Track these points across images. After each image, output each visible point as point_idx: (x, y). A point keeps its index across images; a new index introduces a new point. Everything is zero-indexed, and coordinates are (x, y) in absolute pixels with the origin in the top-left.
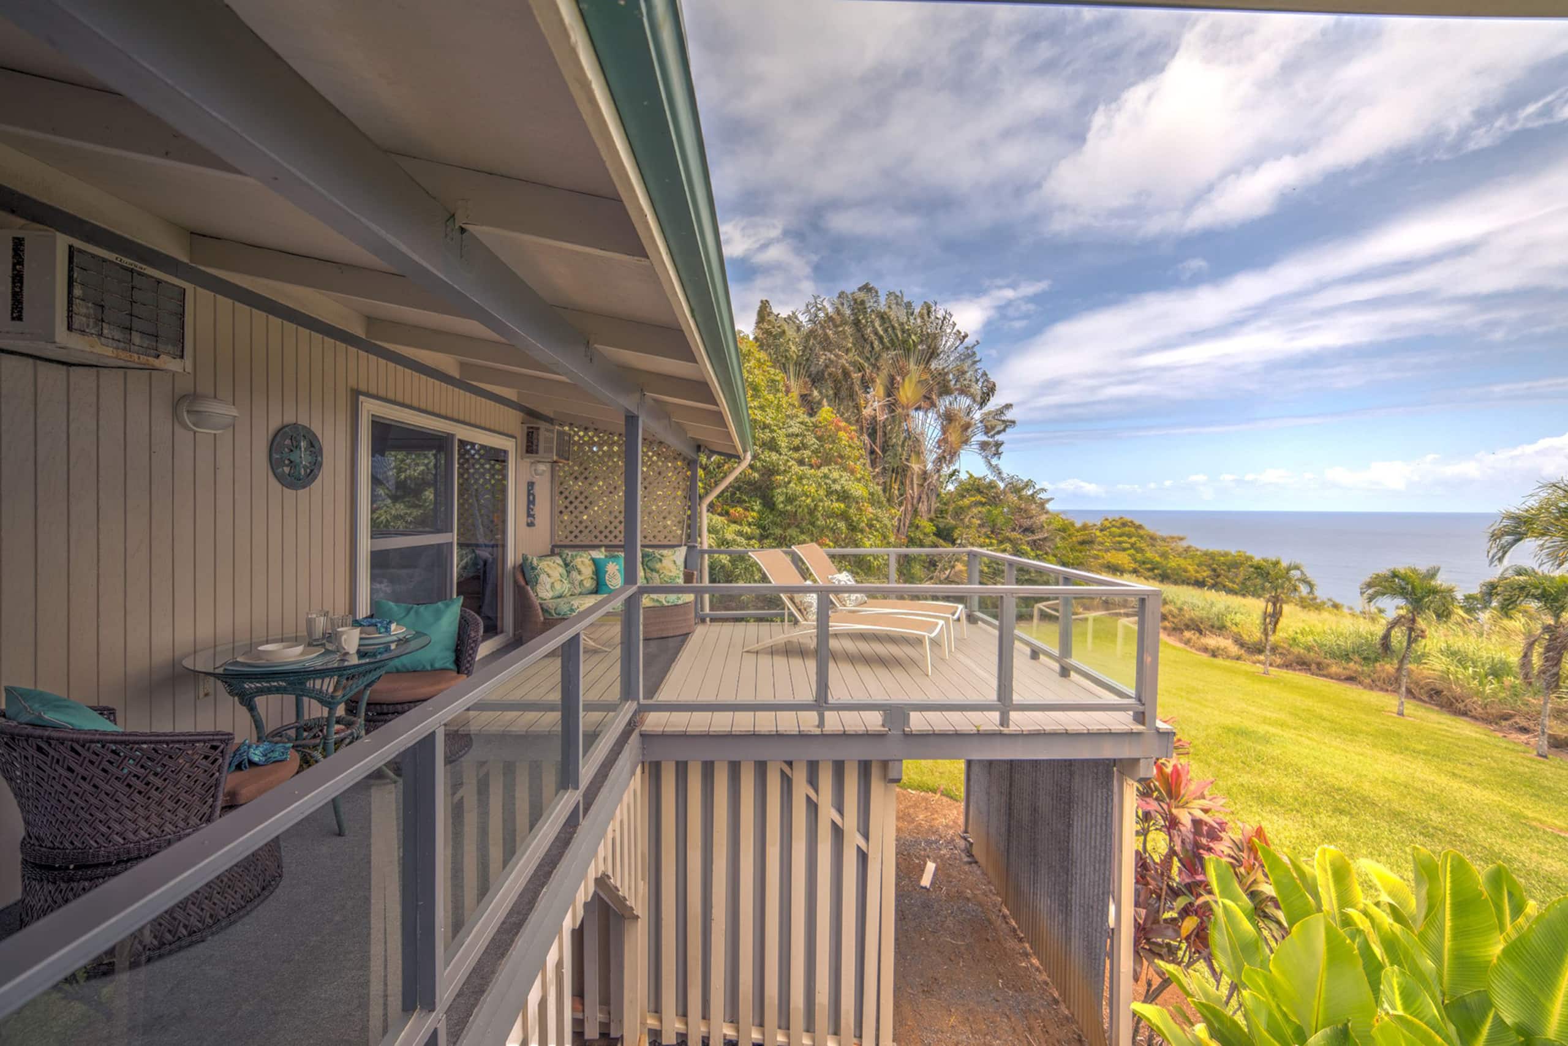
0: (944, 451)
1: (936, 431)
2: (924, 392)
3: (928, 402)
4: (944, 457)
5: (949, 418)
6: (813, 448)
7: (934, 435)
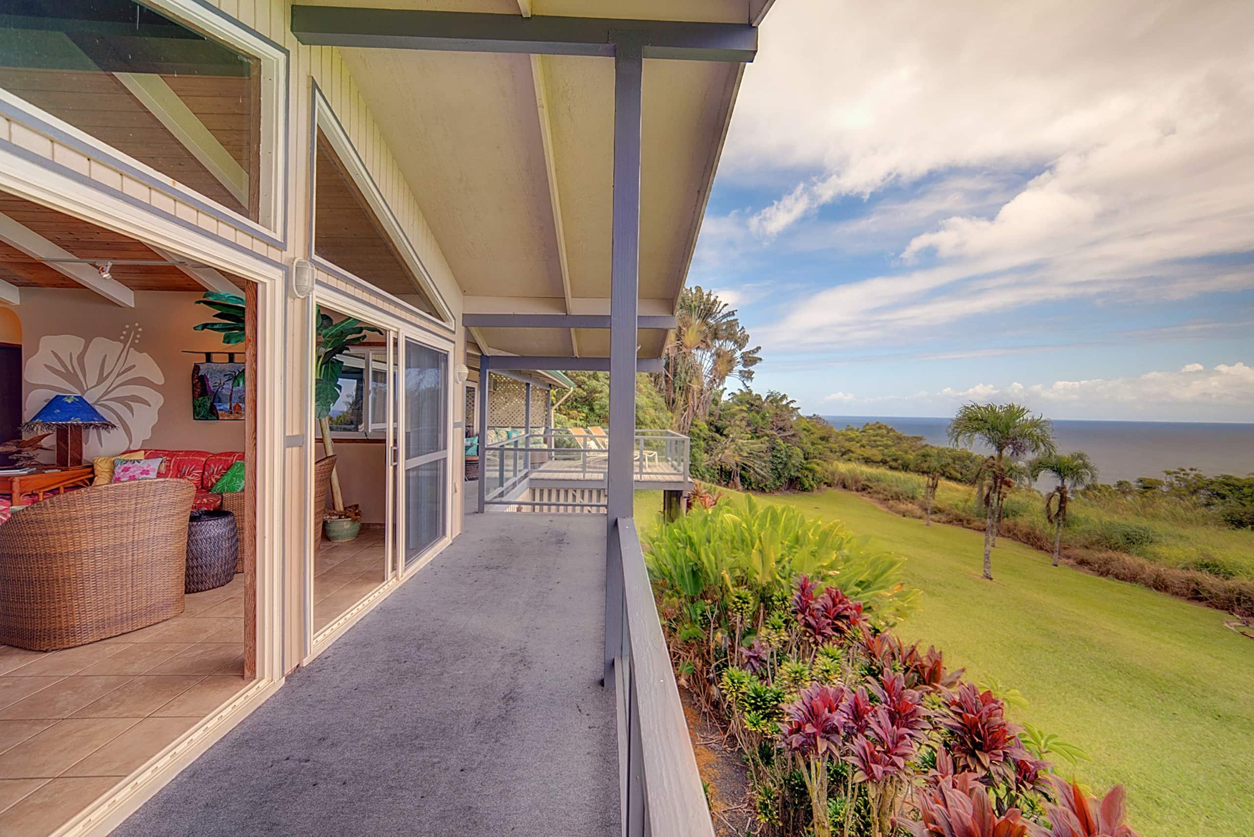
0: (715, 376)
1: (710, 364)
2: (701, 338)
3: (704, 344)
4: (715, 380)
5: (718, 355)
7: (708, 366)
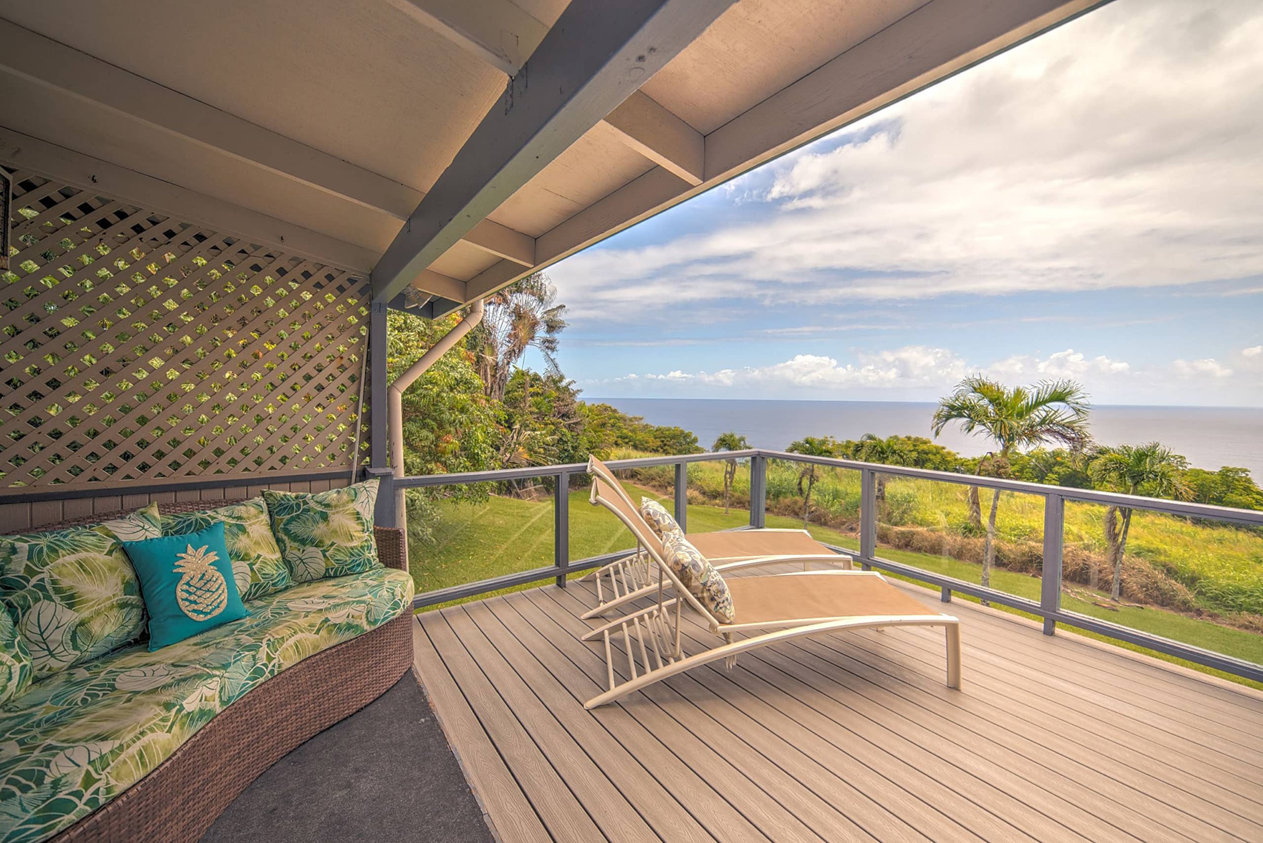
0: (514, 345)
1: (508, 327)
4: (514, 350)
5: (519, 315)
6: (417, 330)
7: (506, 330)
